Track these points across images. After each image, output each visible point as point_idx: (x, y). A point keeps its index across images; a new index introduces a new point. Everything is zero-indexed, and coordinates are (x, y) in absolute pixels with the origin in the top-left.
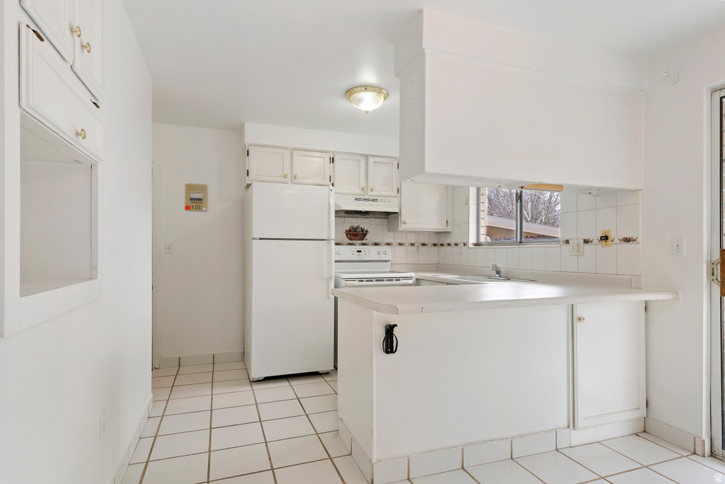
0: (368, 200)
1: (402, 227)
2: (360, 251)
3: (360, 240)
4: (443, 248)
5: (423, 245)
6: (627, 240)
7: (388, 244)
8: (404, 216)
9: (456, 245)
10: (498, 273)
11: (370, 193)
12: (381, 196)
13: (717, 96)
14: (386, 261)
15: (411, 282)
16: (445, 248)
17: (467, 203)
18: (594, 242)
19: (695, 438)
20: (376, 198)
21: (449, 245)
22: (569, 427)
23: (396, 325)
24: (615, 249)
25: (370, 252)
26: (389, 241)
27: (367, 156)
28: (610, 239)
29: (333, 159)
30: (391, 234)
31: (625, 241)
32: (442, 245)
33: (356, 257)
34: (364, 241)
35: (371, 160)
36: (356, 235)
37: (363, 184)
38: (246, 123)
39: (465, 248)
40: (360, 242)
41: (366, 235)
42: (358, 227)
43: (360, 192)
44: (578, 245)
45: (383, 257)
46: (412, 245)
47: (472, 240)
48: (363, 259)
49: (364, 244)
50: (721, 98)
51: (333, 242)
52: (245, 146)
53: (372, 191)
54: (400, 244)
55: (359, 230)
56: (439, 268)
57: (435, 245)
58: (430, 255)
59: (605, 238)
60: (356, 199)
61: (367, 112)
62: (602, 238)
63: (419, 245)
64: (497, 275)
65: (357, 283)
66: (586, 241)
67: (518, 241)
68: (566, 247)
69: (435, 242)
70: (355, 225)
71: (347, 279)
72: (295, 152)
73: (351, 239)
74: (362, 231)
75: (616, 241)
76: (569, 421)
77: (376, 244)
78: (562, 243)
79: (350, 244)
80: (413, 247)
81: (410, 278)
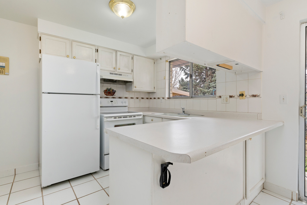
0: (117, 74)
1: (134, 89)
2: (112, 101)
3: (112, 95)
4: (151, 100)
5: (142, 98)
6: (254, 96)
7: (126, 98)
8: (135, 84)
9: (159, 98)
10: (184, 112)
11: (118, 71)
12: (124, 73)
13: (304, 26)
14: (125, 107)
15: (141, 117)
16: (153, 100)
17: (165, 79)
18: (235, 97)
19: (292, 192)
20: (121, 73)
21: (155, 98)
22: (244, 198)
23: (172, 164)
24: (247, 101)
25: (117, 102)
26: (126, 96)
27: (116, 51)
28: (245, 95)
29: (97, 50)
30: (127, 93)
31: (253, 96)
32: (151, 98)
33: (110, 104)
34: (114, 96)
35: (119, 53)
36: (109, 93)
37: (114, 66)
38: (38, 19)
39: (164, 100)
40: (112, 96)
41: (115, 93)
42: (110, 89)
43: (112, 69)
44: (227, 98)
45: (124, 105)
46: (137, 98)
47: (167, 96)
48: (114, 106)
49: (114, 98)
50: (306, 27)
51: (99, 96)
52: (38, 34)
53: (119, 69)
54: (132, 98)
55: (111, 90)
56: (149, 109)
57: (147, 98)
58: (145, 103)
59: (242, 95)
60: (111, 73)
61: (123, 17)
62: (240, 95)
63: (141, 98)
64: (183, 113)
65: (113, 119)
66: (231, 97)
67: (191, 97)
68: (220, 99)
69: (147, 97)
70: (109, 88)
71: (107, 117)
72: (74, 43)
73: (107, 95)
74: (113, 91)
75: (248, 96)
76: (243, 195)
77: (120, 98)
78: (217, 97)
79: (106, 98)
80: (137, 100)
81: (140, 115)
